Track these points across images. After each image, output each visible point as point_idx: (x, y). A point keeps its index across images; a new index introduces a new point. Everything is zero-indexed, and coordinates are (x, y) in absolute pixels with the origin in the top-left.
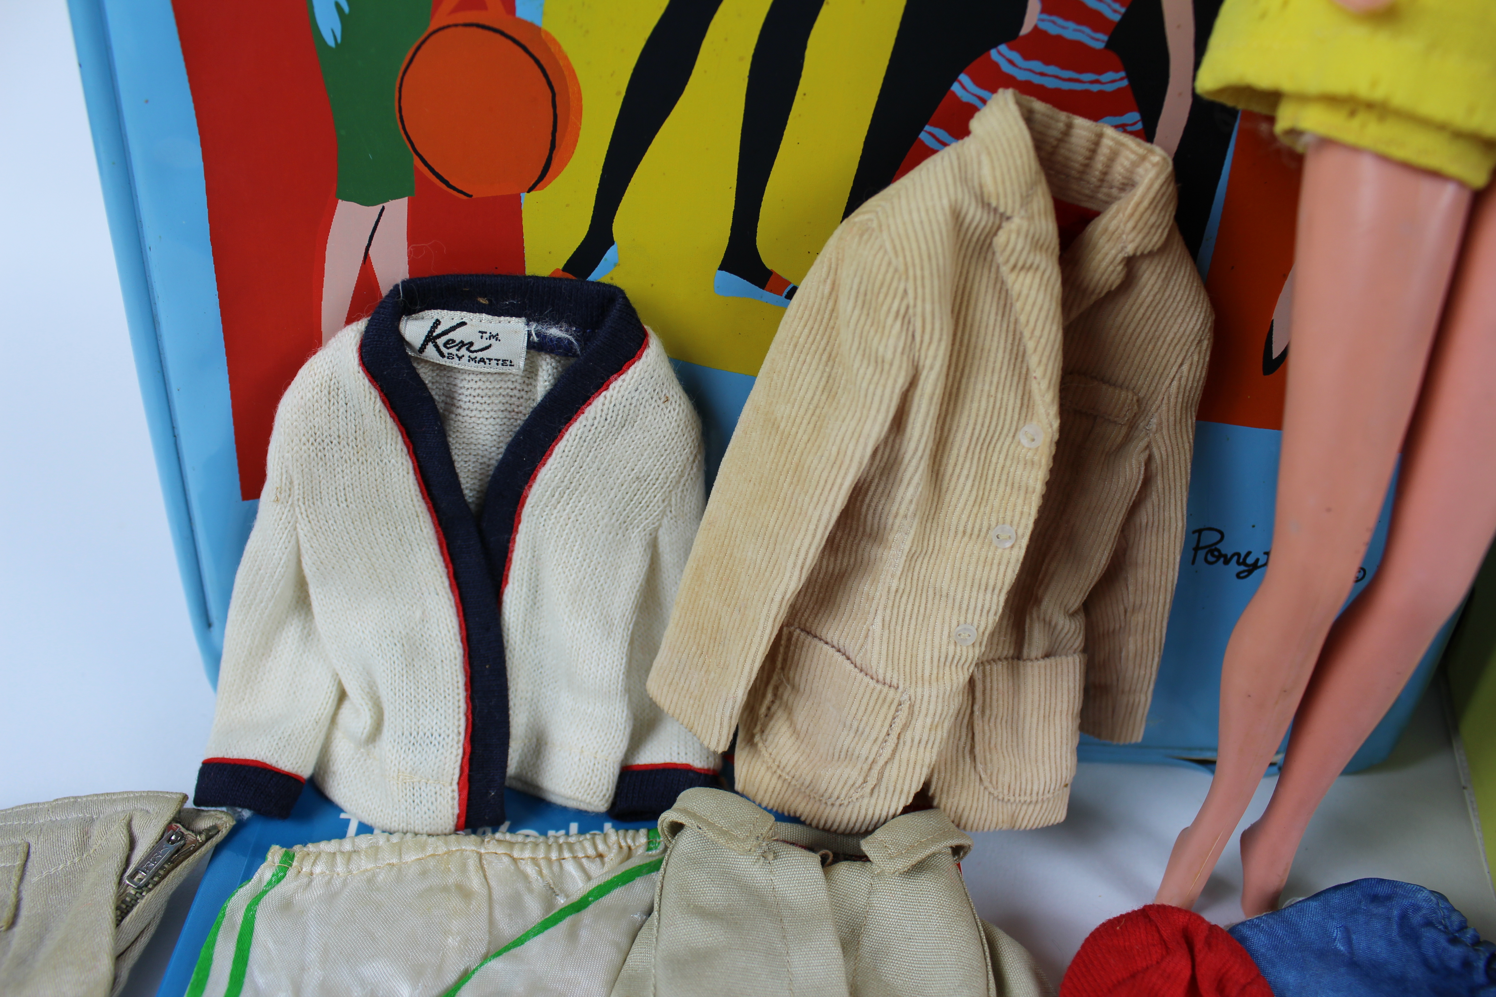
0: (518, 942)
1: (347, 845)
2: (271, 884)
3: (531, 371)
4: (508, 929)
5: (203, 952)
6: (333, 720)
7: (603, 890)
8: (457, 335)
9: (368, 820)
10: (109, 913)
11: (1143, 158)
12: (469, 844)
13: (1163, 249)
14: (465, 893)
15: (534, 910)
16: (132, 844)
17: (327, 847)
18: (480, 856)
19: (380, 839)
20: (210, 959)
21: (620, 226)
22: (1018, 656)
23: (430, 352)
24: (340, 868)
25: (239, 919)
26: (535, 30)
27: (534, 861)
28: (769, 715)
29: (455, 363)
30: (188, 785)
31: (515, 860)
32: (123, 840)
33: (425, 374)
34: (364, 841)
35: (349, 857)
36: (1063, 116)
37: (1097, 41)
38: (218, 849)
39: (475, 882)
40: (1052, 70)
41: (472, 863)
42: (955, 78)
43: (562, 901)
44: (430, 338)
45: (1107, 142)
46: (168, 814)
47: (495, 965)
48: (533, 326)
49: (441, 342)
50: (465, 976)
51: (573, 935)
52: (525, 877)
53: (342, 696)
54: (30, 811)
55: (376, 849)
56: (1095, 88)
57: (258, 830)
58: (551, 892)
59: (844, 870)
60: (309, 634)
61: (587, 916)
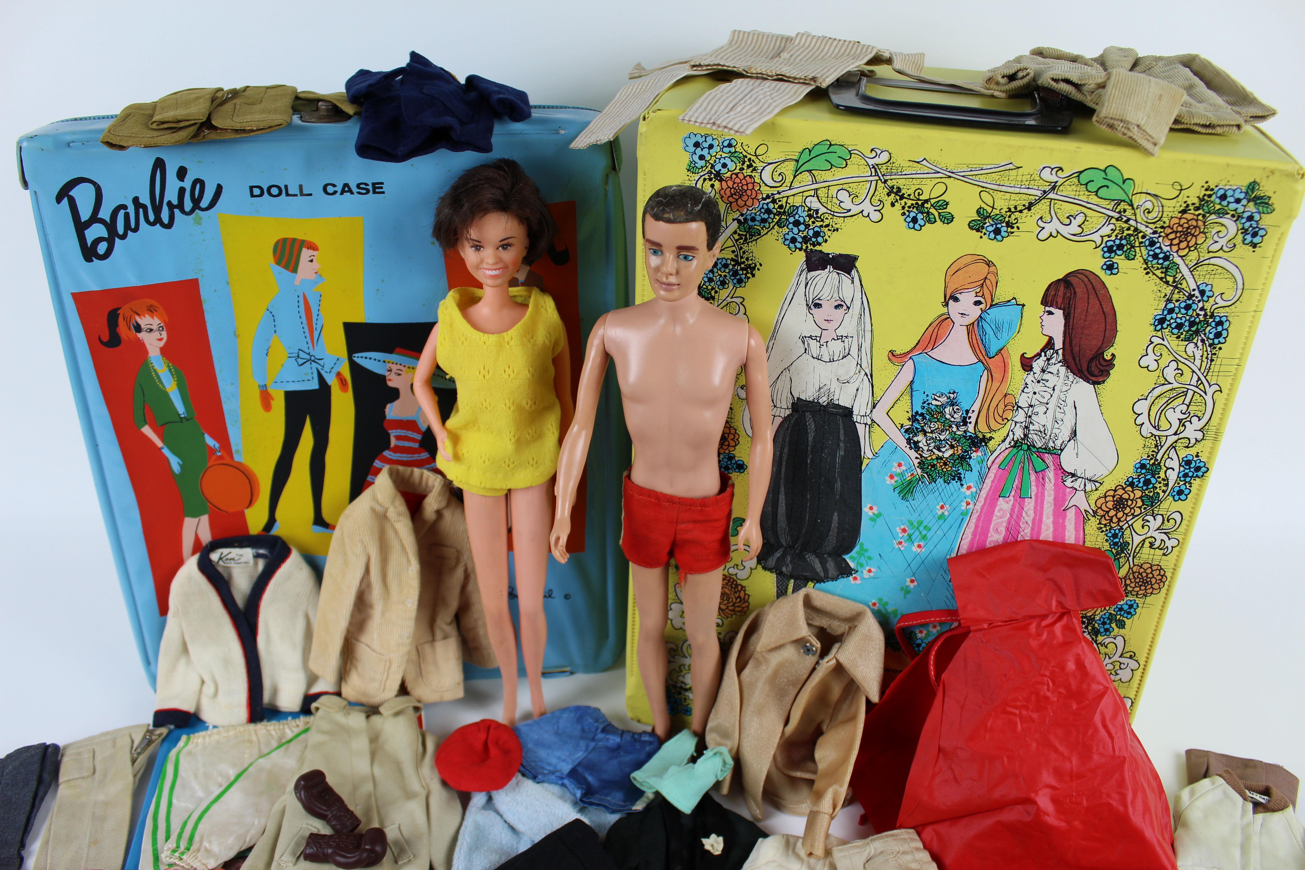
0: (269, 753)
1: (209, 732)
2: (183, 747)
3: (256, 564)
4: (265, 751)
5: (163, 769)
6: (200, 691)
7: (298, 735)
8: (229, 556)
9: (216, 724)
10: (129, 763)
11: (435, 480)
12: (252, 726)
13: (448, 505)
14: (250, 742)
15: (274, 744)
16: (133, 742)
17: (202, 734)
18: (255, 730)
19: (221, 729)
20: (166, 771)
21: (278, 515)
22: (433, 640)
23: (221, 563)
24: (207, 739)
25: (174, 759)
26: (240, 464)
27: (275, 730)
28: (350, 670)
29: (229, 565)
30: (150, 720)
31: (268, 730)
32: (129, 741)
33: (220, 569)
34: (215, 730)
35: (210, 736)
36: (409, 469)
37: (416, 445)
38: (163, 740)
39: (254, 738)
40: (404, 455)
41: (253, 732)
42: (373, 461)
43: (284, 741)
44: (220, 559)
45: (425, 476)
46: (144, 730)
47: (261, 761)
48: (254, 551)
49: (224, 559)
50: (251, 764)
51: (287, 750)
52: (271, 735)
53: (203, 682)
54: (91, 739)
55: (219, 733)
56: (419, 458)
57: (177, 732)
58: (280, 739)
59: (375, 719)
60: (189, 661)
61: (292, 744)
